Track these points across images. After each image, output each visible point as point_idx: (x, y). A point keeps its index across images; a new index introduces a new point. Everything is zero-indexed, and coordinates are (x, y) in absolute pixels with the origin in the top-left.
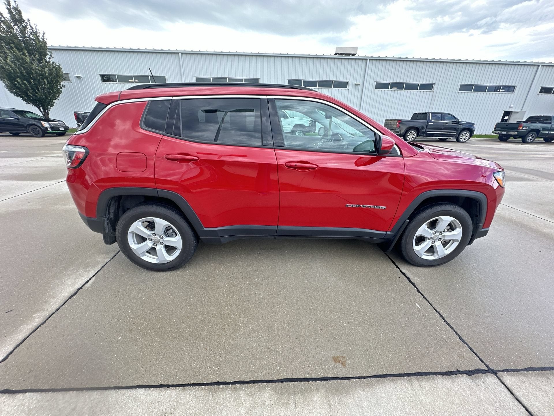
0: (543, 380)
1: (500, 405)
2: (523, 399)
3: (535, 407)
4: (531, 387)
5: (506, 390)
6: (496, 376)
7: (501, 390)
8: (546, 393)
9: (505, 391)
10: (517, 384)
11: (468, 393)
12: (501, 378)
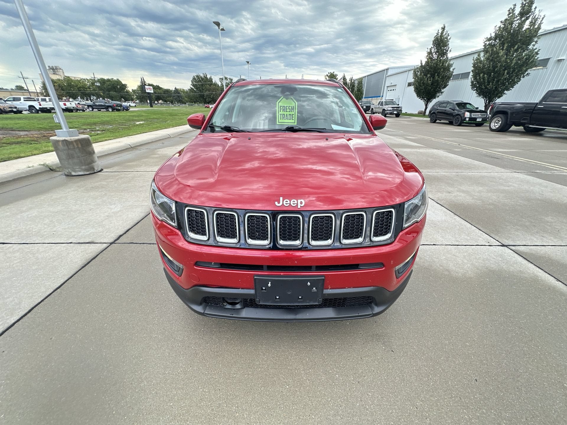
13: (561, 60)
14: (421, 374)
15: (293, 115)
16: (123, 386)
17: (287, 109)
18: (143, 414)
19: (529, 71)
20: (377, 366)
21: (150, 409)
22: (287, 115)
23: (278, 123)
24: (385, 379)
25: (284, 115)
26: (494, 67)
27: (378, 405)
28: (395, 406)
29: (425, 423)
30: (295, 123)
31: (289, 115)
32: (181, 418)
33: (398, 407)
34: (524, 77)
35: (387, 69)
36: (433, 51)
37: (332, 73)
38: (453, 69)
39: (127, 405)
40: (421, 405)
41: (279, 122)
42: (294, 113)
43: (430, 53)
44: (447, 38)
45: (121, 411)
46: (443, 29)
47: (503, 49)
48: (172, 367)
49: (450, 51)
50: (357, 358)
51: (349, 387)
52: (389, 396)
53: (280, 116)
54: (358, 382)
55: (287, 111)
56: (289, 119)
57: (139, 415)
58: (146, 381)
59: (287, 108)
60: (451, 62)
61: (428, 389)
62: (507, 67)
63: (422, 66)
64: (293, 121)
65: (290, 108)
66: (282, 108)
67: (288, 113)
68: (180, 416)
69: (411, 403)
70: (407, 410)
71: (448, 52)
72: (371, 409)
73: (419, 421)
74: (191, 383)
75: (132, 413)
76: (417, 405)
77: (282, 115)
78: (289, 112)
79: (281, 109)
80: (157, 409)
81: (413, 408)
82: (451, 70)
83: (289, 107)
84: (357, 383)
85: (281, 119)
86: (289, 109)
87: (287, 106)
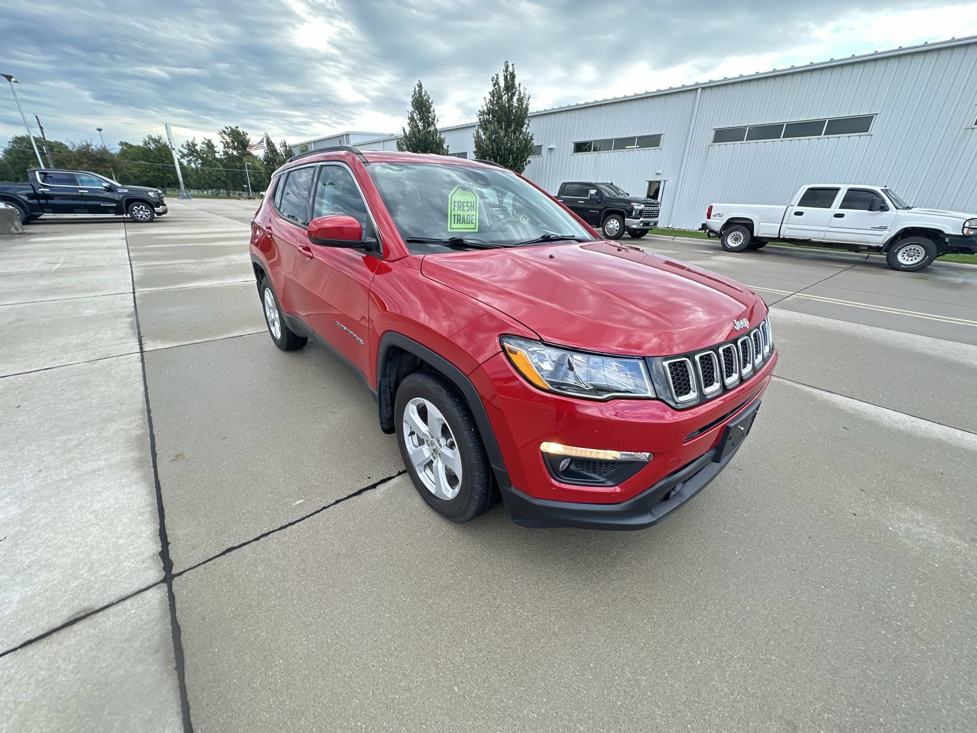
0: (152, 642)
1: (112, 581)
2: (119, 607)
3: (105, 620)
4: (140, 622)
5: (135, 588)
6: (161, 582)
7: (135, 584)
8: (128, 640)
9: (133, 588)
10: (145, 604)
11: (132, 552)
12: (155, 587)
13: (552, 148)
16: (629, 710)
17: (464, 206)
18: (696, 701)
19: (529, 159)
21: (692, 689)
22: (464, 215)
23: (449, 230)
25: (460, 215)
26: (499, 150)
30: (475, 229)
31: (467, 215)
32: (725, 661)
34: (526, 165)
35: (347, 135)
36: (416, 117)
37: (234, 128)
38: (448, 147)
39: (668, 717)
41: (451, 228)
43: (412, 119)
44: (428, 101)
45: (674, 728)
46: (420, 86)
47: (501, 128)
48: (636, 634)
49: (438, 121)
53: (453, 217)
55: (464, 210)
56: (467, 223)
57: (694, 708)
58: (640, 675)
59: (465, 204)
60: (443, 136)
62: (511, 151)
63: (406, 137)
64: (473, 226)
65: (469, 204)
66: (456, 204)
67: (466, 213)
68: (722, 661)
71: (436, 121)
74: (678, 627)
75: (686, 715)
77: (456, 217)
78: (467, 211)
79: (455, 206)
80: (696, 681)
82: (445, 146)
83: (468, 202)
85: (454, 223)
86: (467, 206)
87: (464, 202)
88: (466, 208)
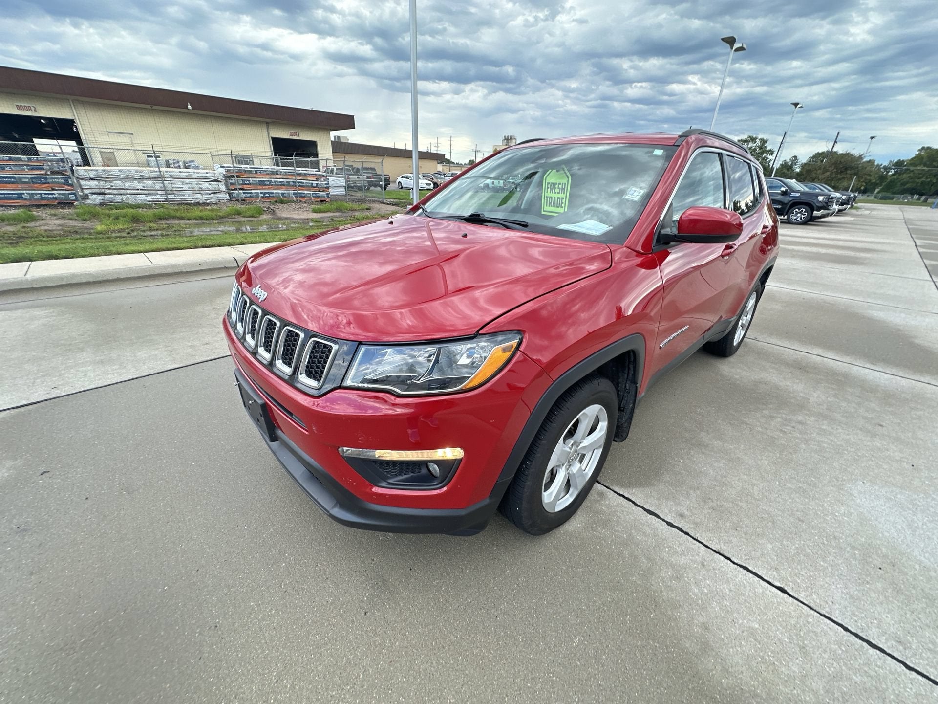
14: (345, 670)
15: (563, 198)
17: (556, 188)
20: (325, 603)
22: (555, 198)
23: (543, 213)
24: (307, 621)
25: (552, 198)
27: (260, 627)
28: (268, 650)
29: (256, 701)
31: (558, 198)
33: (268, 654)
40: (286, 687)
41: (544, 211)
42: (564, 196)
50: (324, 574)
51: (273, 583)
52: (281, 637)
53: (546, 199)
54: (286, 591)
55: (555, 193)
56: (557, 207)
59: (557, 186)
61: (320, 691)
64: (562, 210)
65: (561, 186)
66: (549, 186)
67: (557, 195)
69: (283, 670)
70: (268, 669)
72: (251, 622)
73: (256, 691)
76: (282, 680)
77: (549, 199)
78: (558, 193)
79: (548, 188)
81: (275, 676)
83: (560, 184)
84: (284, 590)
85: (547, 205)
86: (559, 188)
87: (556, 184)
88: (557, 190)
